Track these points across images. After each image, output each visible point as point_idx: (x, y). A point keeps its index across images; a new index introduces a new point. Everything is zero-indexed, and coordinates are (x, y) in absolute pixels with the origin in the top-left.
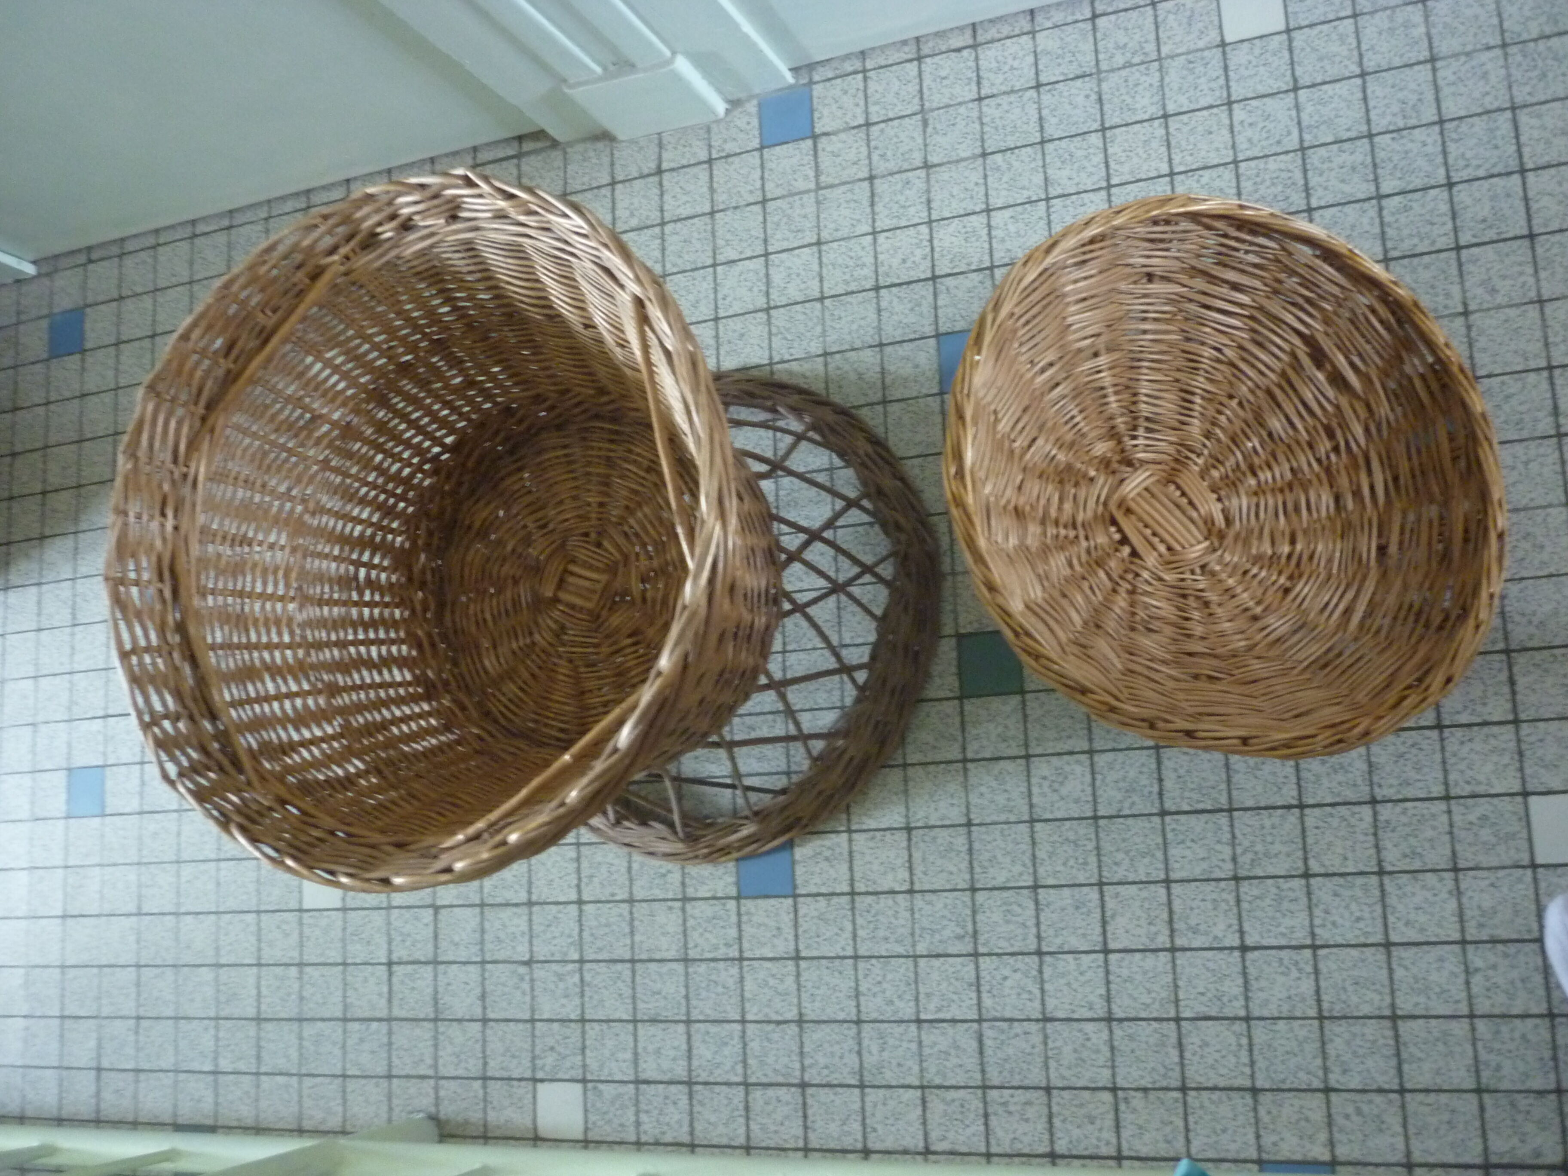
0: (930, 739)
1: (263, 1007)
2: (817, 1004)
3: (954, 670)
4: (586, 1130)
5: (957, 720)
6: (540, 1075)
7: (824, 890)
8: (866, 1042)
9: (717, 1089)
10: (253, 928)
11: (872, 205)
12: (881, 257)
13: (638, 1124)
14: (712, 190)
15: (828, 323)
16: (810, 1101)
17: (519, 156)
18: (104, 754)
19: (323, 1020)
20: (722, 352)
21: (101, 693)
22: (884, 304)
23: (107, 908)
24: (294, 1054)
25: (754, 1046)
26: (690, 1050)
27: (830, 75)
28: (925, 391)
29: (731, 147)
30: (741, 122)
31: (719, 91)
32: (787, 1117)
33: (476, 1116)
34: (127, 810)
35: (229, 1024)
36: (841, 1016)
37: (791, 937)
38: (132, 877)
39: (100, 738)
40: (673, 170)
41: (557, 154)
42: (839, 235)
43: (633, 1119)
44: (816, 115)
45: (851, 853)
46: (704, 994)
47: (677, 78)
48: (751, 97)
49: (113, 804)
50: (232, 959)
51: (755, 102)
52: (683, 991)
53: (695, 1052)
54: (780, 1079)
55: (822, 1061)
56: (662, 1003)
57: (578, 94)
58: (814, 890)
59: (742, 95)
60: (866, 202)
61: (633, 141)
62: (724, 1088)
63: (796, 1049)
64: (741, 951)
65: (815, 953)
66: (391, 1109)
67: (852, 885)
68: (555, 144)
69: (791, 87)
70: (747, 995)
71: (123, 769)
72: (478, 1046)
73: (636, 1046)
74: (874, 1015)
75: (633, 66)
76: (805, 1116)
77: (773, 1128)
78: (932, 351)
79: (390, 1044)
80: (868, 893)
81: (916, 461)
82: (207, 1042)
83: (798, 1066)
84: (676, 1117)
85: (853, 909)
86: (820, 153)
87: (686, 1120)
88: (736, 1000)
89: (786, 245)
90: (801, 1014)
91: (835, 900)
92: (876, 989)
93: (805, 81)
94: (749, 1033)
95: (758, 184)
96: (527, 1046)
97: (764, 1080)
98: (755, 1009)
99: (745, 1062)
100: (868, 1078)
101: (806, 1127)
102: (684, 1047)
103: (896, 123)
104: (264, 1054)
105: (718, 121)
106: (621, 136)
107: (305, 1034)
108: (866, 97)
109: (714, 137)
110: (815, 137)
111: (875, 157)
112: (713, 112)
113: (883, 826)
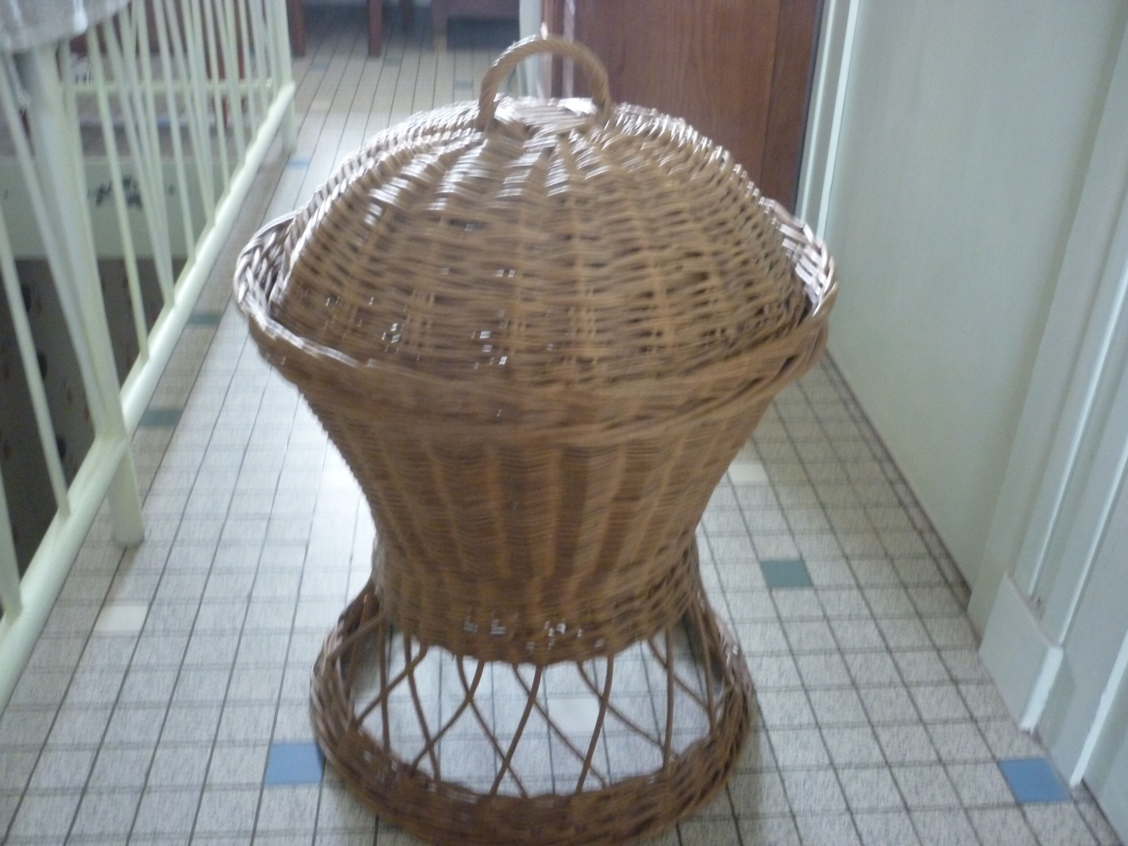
2: (155, 805)
4: (100, 635)
7: (262, 812)
14: (946, 722)
16: (68, 795)
17: (948, 585)
20: (786, 732)
25: (132, 754)
26: (143, 707)
27: (1088, 818)
29: (992, 737)
30: (1018, 744)
32: (60, 775)
37: (225, 783)
40: (959, 692)
42: (920, 827)
44: (1042, 806)
45: (293, 834)
46: (190, 718)
47: (1040, 658)
48: (1045, 750)
51: (1042, 754)
52: (197, 703)
53: (141, 711)
54: (95, 774)
56: (190, 687)
58: (264, 803)
59: (1045, 741)
61: (979, 661)
63: (121, 783)
64: (221, 746)
65: (204, 805)
67: (262, 833)
68: (964, 608)
69: (1066, 784)
75: (1042, 615)
77: (54, 767)
79: (207, 520)
83: (104, 785)
85: (239, 835)
86: (1002, 810)
88: (179, 739)
89: (901, 782)
90: (150, 790)
93: (1075, 794)
94: (146, 750)
95: (959, 759)
97: (99, 762)
98: (165, 755)
99: (120, 747)
101: (45, 793)
105: (1015, 725)
106: (981, 649)
109: (998, 722)
110: (1018, 805)
112: (1022, 715)
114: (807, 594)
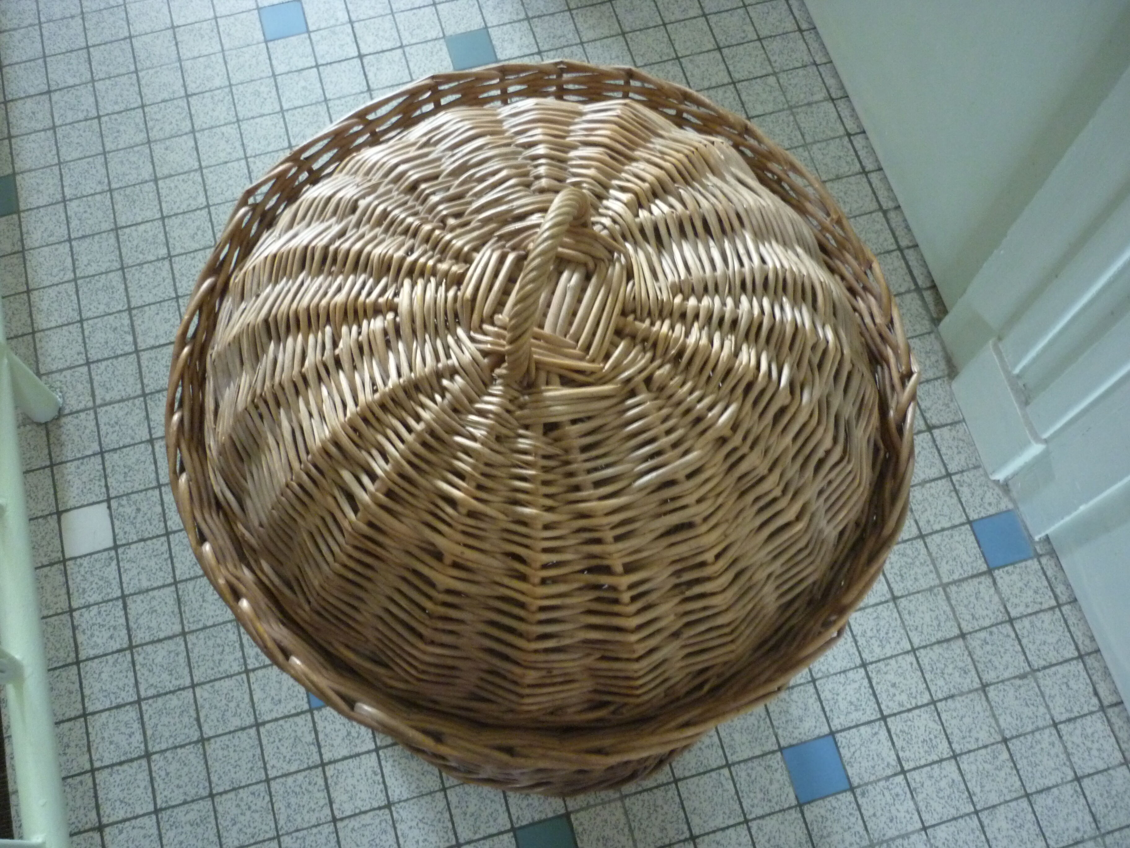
0: (472, 809)
1: (127, 231)
2: (220, 753)
3: (537, 817)
4: (75, 558)
5: (493, 831)
6: (114, 504)
7: (321, 736)
8: (195, 806)
9: (131, 674)
10: (194, 205)
11: (939, 642)
12: (893, 662)
13: (88, 606)
14: (923, 483)
16: (135, 764)
17: (918, 289)
18: (318, 30)
19: (126, 289)
21: (372, 13)
22: (851, 674)
23: (187, 65)
24: (91, 270)
25: (174, 701)
26: (160, 641)
27: (1049, 573)
28: (780, 732)
29: (965, 492)
30: (989, 497)
31: (1015, 474)
32: (118, 747)
33: (69, 453)
34: (274, 62)
35: (108, 202)
36: (214, 778)
37: (274, 715)
38: (218, 82)
39: (332, 22)
40: (934, 441)
41: (926, 325)
42: (906, 616)
43: (92, 600)
44: (1010, 568)
45: (358, 755)
46: (210, 643)
47: (1022, 446)
48: (1012, 500)
49: (277, 47)
50: (163, 192)
51: (1011, 506)
52: (210, 623)
53: (159, 646)
54: (149, 733)
55: (172, 769)
56: (196, 605)
57: (988, 353)
58: (319, 728)
59: (1014, 494)
60: (939, 636)
61: (952, 396)
62: (133, 681)
63: (178, 741)
64: (254, 670)
65: (264, 742)
66: (61, 371)
67: (330, 763)
68: (936, 321)
69: (1031, 539)
70: (217, 684)
71: (309, 49)
72: (128, 441)
73: (154, 589)
74: (220, 809)
75: (1027, 403)
76: (121, 763)
77: (106, 735)
78: (817, 732)
79: (117, 357)
80: (326, 779)
81: (716, 739)
82: (89, 186)
83: (164, 746)
84: (99, 641)
85: (309, 768)
86: (976, 581)
87: (100, 651)
88: (211, 674)
90: (209, 739)
91: (314, 749)
92: (244, 807)
93: (1039, 551)
94: (185, 693)
95: (937, 527)
96: (137, 487)
97: (146, 718)
98: (206, 695)
99: (159, 695)
100: (164, 816)
101: (112, 766)
102: (162, 635)
103: (1018, 648)
104: (88, 240)
105: (986, 475)
106: (955, 385)
107: (111, 275)
108: (1036, 613)
109: (970, 474)
110: (990, 572)
111: (983, 634)
112: (994, 472)
113: (387, 780)
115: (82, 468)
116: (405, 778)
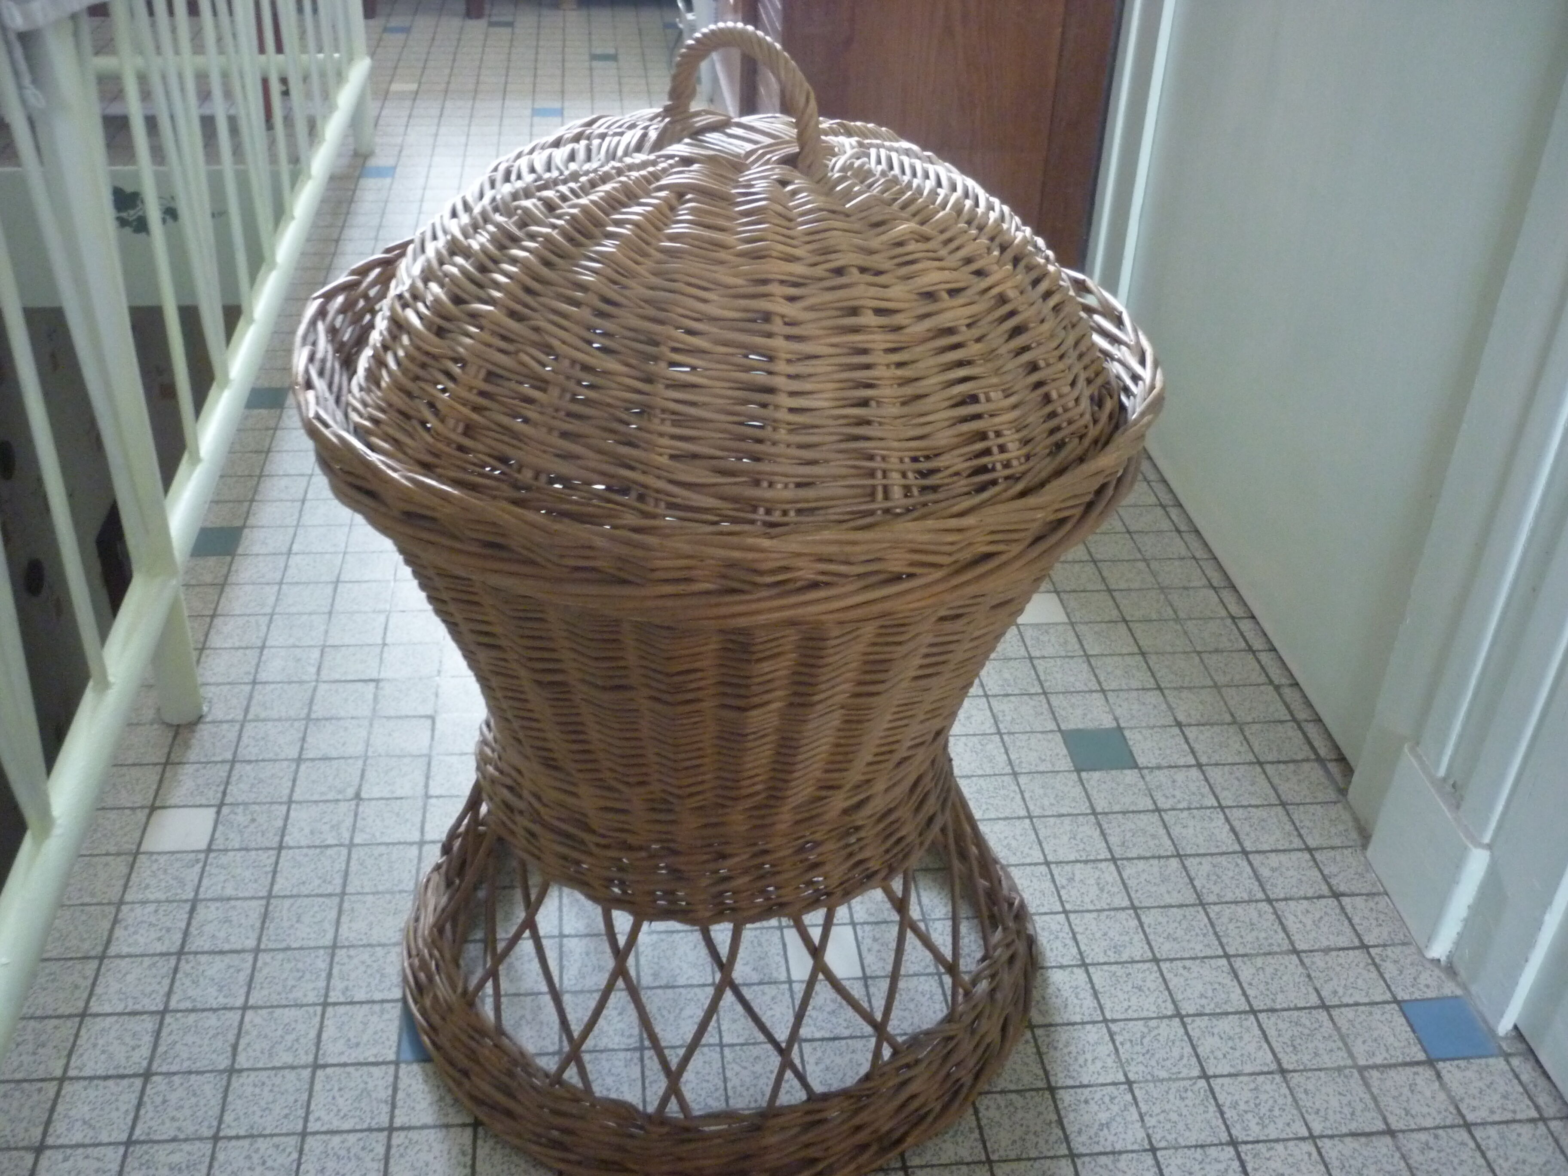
1: (349, 585)
2: (249, 1090)
4: (152, 853)
6: (225, 810)
7: (400, 1095)
8: (186, 1147)
9: (167, 982)
11: (1354, 1135)
12: (1280, 1147)
13: (143, 903)
14: (1327, 950)
15: (1174, 1086)
16: (125, 1082)
17: (1319, 759)
19: (327, 630)
20: (1114, 968)
22: (1213, 1152)
24: (296, 609)
25: (212, 1020)
26: (222, 952)
27: (1524, 1077)
29: (1390, 970)
30: (1425, 978)
31: (1459, 943)
32: (111, 1057)
33: (193, 756)
35: (337, 561)
36: (228, 1118)
37: (344, 1059)
40: (1343, 908)
41: (1332, 795)
42: (1301, 1095)
43: (152, 897)
44: (1462, 1063)
46: (288, 966)
47: (1458, 863)
48: (1463, 985)
51: (1459, 992)
52: (295, 945)
53: (218, 958)
54: (161, 1049)
55: (173, 1097)
56: (286, 924)
57: (1406, 763)
58: (401, 1085)
59: (1463, 975)
60: (1353, 1126)
61: (1368, 866)
62: (166, 989)
63: (198, 1066)
64: (335, 1004)
65: (318, 1087)
66: (218, 684)
67: (402, 1128)
68: (1343, 792)
69: (1492, 1032)
70: (278, 1012)
72: (271, 756)
73: (237, 899)
74: (221, 1156)
75: (1458, 807)
76: (107, 1078)
77: (101, 1042)
79: (290, 683)
80: (389, 1147)
83: (174, 1068)
84: (142, 940)
85: (370, 1130)
86: (1409, 1071)
87: (138, 951)
88: (275, 999)
89: (1271, 1033)
90: (241, 1071)
91: (386, 1109)
92: (256, 1158)
93: (1505, 1046)
94: (230, 1014)
95: (1346, 1000)
96: (261, 799)
97: (164, 1033)
98: (258, 1020)
99: (193, 1010)
100: (138, 1150)
101: (91, 1078)
102: (227, 947)
103: (1481, 1161)
104: (301, 587)
105: (1420, 953)
106: (1369, 852)
107: (315, 617)
108: (1507, 1122)
109: (1398, 950)
110: (1430, 1062)
111: (1423, 1137)
112: (1430, 939)
113: (479, 1164)
114: (1130, 776)
115: (203, 771)
116: (505, 1167)
